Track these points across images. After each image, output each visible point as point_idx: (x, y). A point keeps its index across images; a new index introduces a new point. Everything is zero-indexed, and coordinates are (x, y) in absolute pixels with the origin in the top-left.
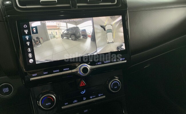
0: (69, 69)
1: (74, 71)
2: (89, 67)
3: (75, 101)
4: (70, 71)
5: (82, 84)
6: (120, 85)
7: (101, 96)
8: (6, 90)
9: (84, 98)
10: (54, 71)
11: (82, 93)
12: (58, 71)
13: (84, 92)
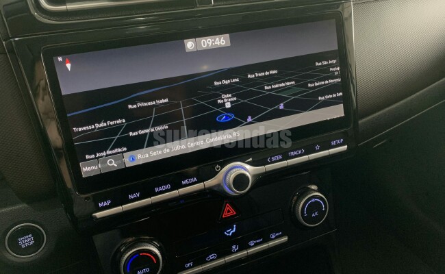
0: (195, 179)
1: (210, 183)
2: (249, 170)
3: (212, 256)
4: (200, 186)
5: (229, 211)
6: (326, 207)
7: (277, 237)
8: (27, 241)
9: (234, 247)
10: (157, 189)
11: (229, 233)
12: (168, 187)
13: (234, 231)
